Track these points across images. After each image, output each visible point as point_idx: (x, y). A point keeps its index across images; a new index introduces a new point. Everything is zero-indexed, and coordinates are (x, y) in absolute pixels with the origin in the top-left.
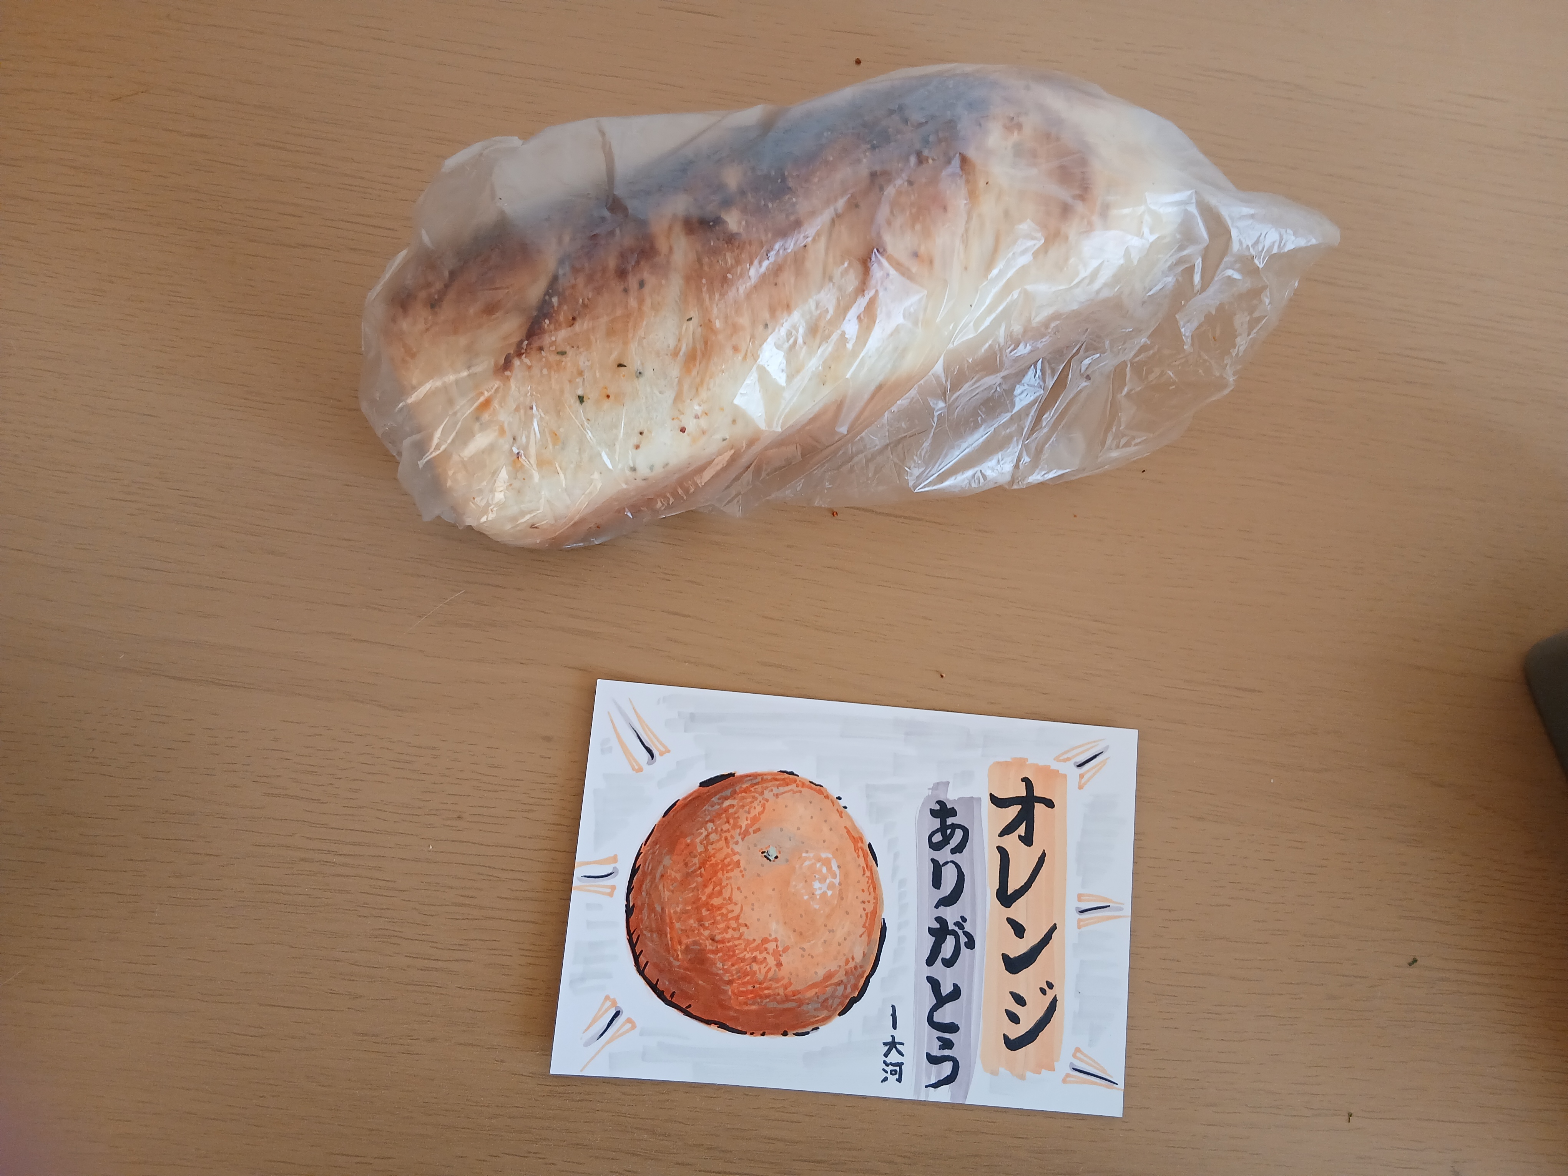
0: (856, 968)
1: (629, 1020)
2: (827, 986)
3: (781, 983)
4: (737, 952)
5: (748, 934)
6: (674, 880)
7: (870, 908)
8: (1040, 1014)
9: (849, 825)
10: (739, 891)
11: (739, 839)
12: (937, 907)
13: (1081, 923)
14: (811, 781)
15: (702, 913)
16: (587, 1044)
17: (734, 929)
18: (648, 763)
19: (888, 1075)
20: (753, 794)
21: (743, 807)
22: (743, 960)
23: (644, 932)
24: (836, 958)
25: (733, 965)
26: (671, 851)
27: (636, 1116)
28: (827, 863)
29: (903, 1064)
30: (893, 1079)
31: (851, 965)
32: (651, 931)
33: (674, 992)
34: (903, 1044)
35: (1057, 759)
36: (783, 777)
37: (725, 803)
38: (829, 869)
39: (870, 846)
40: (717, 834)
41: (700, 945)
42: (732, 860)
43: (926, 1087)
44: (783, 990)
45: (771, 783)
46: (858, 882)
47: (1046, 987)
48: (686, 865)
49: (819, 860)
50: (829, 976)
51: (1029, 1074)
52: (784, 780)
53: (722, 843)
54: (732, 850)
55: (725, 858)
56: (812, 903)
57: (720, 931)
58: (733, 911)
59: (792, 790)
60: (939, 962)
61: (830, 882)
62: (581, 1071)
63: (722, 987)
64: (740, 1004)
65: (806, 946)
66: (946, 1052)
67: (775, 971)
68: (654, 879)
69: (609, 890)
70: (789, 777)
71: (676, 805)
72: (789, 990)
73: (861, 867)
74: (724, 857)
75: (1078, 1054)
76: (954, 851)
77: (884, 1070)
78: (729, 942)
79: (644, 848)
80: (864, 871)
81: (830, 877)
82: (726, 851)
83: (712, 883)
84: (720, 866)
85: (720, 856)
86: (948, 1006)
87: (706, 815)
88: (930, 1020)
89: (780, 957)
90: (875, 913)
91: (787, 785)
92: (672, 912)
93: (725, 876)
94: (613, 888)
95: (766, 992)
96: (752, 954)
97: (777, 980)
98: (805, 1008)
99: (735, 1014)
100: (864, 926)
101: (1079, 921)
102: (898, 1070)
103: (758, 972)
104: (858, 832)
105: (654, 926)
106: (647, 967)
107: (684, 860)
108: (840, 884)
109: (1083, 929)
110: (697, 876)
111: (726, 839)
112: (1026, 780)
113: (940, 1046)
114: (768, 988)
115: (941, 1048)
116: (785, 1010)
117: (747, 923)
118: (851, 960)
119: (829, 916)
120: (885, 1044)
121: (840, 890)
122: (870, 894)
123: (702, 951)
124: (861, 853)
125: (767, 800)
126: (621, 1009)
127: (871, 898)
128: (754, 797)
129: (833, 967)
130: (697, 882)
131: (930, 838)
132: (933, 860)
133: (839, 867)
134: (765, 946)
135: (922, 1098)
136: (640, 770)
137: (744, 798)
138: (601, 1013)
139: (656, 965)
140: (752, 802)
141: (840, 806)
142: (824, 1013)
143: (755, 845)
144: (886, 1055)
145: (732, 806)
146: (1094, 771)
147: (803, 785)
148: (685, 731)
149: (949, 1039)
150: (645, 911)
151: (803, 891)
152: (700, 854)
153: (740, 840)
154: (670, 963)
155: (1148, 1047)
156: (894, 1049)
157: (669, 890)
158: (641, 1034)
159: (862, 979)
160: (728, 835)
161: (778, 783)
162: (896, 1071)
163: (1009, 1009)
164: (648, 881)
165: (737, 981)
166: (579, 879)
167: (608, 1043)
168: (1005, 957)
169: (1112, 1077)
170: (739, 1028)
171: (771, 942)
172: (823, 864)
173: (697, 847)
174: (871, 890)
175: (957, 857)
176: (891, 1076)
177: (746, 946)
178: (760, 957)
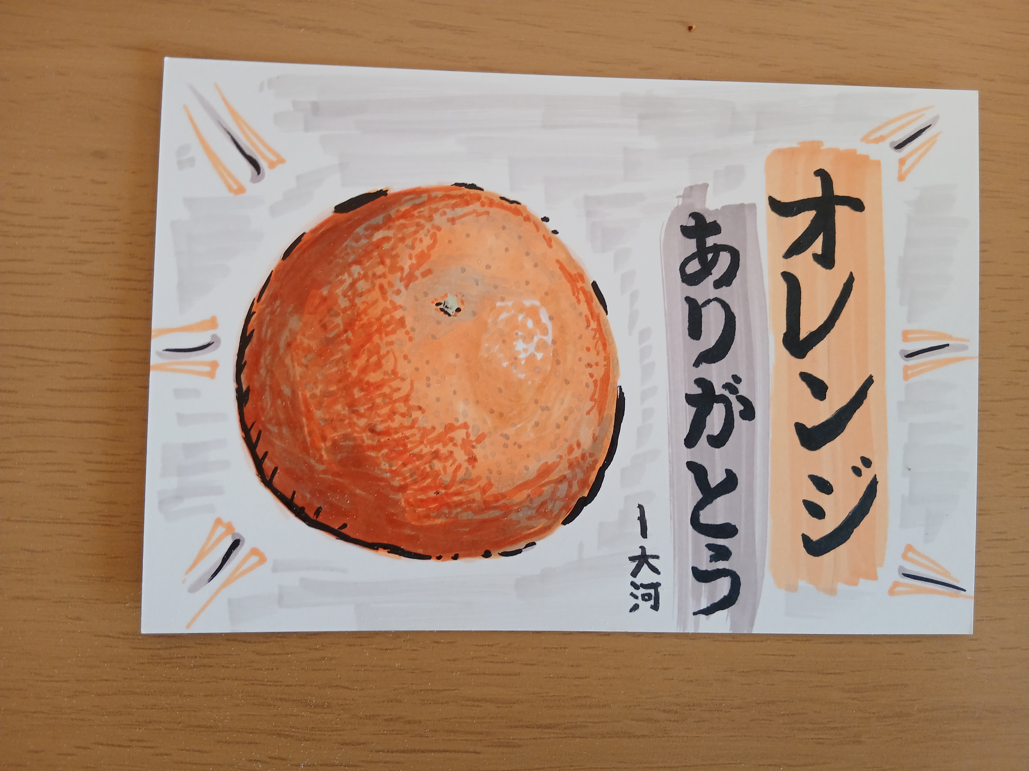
0: (583, 457)
1: (255, 552)
2: (544, 485)
3: (477, 485)
4: (409, 446)
5: (424, 421)
6: (309, 350)
7: (599, 372)
8: (854, 502)
9: (562, 257)
10: (406, 361)
11: (400, 286)
12: (697, 364)
13: (909, 372)
14: (502, 196)
15: (353, 395)
16: (194, 589)
17: (403, 415)
18: (253, 180)
19: (640, 601)
20: (417, 220)
21: (403, 239)
22: (420, 456)
23: (269, 426)
24: (553, 446)
25: (404, 465)
26: (299, 309)
27: (279, 683)
28: (533, 313)
29: (658, 584)
30: (645, 606)
31: (577, 453)
32: (279, 424)
33: (320, 508)
34: (657, 557)
35: (865, 139)
36: (461, 193)
37: (375, 235)
38: (537, 322)
39: (594, 285)
40: (367, 281)
41: (354, 439)
42: (392, 317)
43: (695, 614)
44: (480, 495)
45: (443, 203)
46: (580, 337)
47: (860, 465)
48: (324, 327)
49: (522, 309)
50: (546, 471)
51: (841, 586)
52: (461, 196)
53: (376, 293)
54: (392, 302)
55: (382, 315)
56: (514, 371)
57: (382, 419)
58: (399, 389)
59: (474, 211)
60: (703, 441)
61: (540, 340)
62: (188, 627)
63: (391, 496)
64: (419, 518)
65: (510, 431)
66: (721, 565)
67: (467, 469)
68: (276, 350)
69: (207, 369)
70: (469, 192)
71: (300, 241)
72: (489, 493)
73: (584, 317)
74: (380, 313)
75: (910, 554)
76: (718, 284)
77: (632, 594)
78: (396, 433)
79: (256, 307)
80: (588, 321)
81: (539, 333)
82: (383, 304)
83: (366, 352)
84: (375, 327)
85: (375, 312)
86: (721, 501)
87: (348, 254)
88: (695, 522)
89: (473, 450)
90: (606, 379)
91: (467, 203)
92: (308, 395)
93: (384, 341)
94: (214, 365)
95: (456, 499)
96: (431, 448)
97: (471, 482)
98: (513, 516)
99: (413, 533)
100: (592, 399)
101: (906, 368)
102: (653, 594)
103: (442, 472)
104: (577, 266)
105: (282, 416)
106: (277, 475)
107: (321, 321)
108: (554, 342)
109: (912, 380)
110: (342, 342)
111: (381, 287)
112: (822, 174)
113: (711, 556)
114: (458, 494)
115: (713, 559)
116: (484, 521)
117: (421, 405)
118: (575, 447)
119: (540, 388)
120: (632, 559)
121: (555, 351)
122: (598, 354)
123: (359, 448)
124: (582, 297)
125: (439, 229)
126: (241, 536)
127: (600, 359)
128: (418, 225)
129: (550, 458)
130: (342, 351)
131: (682, 268)
132: (688, 300)
133: (551, 318)
134: (451, 435)
135: (690, 630)
136: (241, 190)
137: (404, 226)
138: (210, 544)
139: (289, 472)
140: (416, 232)
141: (546, 230)
142: (543, 522)
143: (426, 294)
144: (634, 574)
145: (386, 239)
146: (919, 153)
147: (491, 203)
148: (306, 129)
149: (724, 546)
150: (267, 397)
151: (501, 355)
152: (345, 310)
153: (403, 288)
154: (311, 468)
155: (1003, 536)
156: (645, 566)
157: (300, 365)
158: (275, 569)
159: (594, 472)
160: (384, 281)
161: (453, 201)
162: (649, 595)
163: (809, 499)
164: (267, 353)
165: (412, 487)
166: (159, 354)
167: (224, 585)
168: (800, 428)
169: (958, 582)
170: (420, 551)
171: (458, 430)
172: (528, 316)
173: (340, 301)
174: (600, 347)
175: (724, 293)
176: (644, 602)
177: (423, 436)
178: (444, 451)
